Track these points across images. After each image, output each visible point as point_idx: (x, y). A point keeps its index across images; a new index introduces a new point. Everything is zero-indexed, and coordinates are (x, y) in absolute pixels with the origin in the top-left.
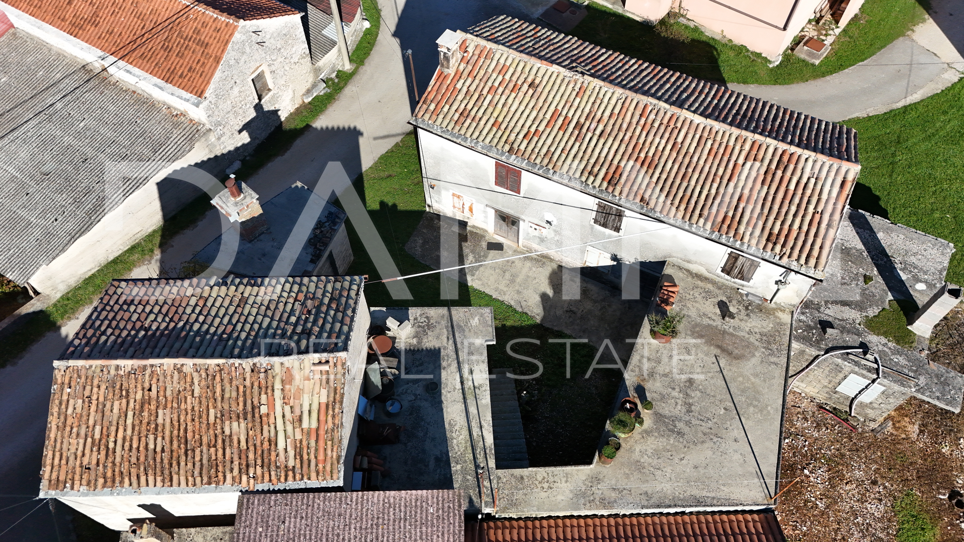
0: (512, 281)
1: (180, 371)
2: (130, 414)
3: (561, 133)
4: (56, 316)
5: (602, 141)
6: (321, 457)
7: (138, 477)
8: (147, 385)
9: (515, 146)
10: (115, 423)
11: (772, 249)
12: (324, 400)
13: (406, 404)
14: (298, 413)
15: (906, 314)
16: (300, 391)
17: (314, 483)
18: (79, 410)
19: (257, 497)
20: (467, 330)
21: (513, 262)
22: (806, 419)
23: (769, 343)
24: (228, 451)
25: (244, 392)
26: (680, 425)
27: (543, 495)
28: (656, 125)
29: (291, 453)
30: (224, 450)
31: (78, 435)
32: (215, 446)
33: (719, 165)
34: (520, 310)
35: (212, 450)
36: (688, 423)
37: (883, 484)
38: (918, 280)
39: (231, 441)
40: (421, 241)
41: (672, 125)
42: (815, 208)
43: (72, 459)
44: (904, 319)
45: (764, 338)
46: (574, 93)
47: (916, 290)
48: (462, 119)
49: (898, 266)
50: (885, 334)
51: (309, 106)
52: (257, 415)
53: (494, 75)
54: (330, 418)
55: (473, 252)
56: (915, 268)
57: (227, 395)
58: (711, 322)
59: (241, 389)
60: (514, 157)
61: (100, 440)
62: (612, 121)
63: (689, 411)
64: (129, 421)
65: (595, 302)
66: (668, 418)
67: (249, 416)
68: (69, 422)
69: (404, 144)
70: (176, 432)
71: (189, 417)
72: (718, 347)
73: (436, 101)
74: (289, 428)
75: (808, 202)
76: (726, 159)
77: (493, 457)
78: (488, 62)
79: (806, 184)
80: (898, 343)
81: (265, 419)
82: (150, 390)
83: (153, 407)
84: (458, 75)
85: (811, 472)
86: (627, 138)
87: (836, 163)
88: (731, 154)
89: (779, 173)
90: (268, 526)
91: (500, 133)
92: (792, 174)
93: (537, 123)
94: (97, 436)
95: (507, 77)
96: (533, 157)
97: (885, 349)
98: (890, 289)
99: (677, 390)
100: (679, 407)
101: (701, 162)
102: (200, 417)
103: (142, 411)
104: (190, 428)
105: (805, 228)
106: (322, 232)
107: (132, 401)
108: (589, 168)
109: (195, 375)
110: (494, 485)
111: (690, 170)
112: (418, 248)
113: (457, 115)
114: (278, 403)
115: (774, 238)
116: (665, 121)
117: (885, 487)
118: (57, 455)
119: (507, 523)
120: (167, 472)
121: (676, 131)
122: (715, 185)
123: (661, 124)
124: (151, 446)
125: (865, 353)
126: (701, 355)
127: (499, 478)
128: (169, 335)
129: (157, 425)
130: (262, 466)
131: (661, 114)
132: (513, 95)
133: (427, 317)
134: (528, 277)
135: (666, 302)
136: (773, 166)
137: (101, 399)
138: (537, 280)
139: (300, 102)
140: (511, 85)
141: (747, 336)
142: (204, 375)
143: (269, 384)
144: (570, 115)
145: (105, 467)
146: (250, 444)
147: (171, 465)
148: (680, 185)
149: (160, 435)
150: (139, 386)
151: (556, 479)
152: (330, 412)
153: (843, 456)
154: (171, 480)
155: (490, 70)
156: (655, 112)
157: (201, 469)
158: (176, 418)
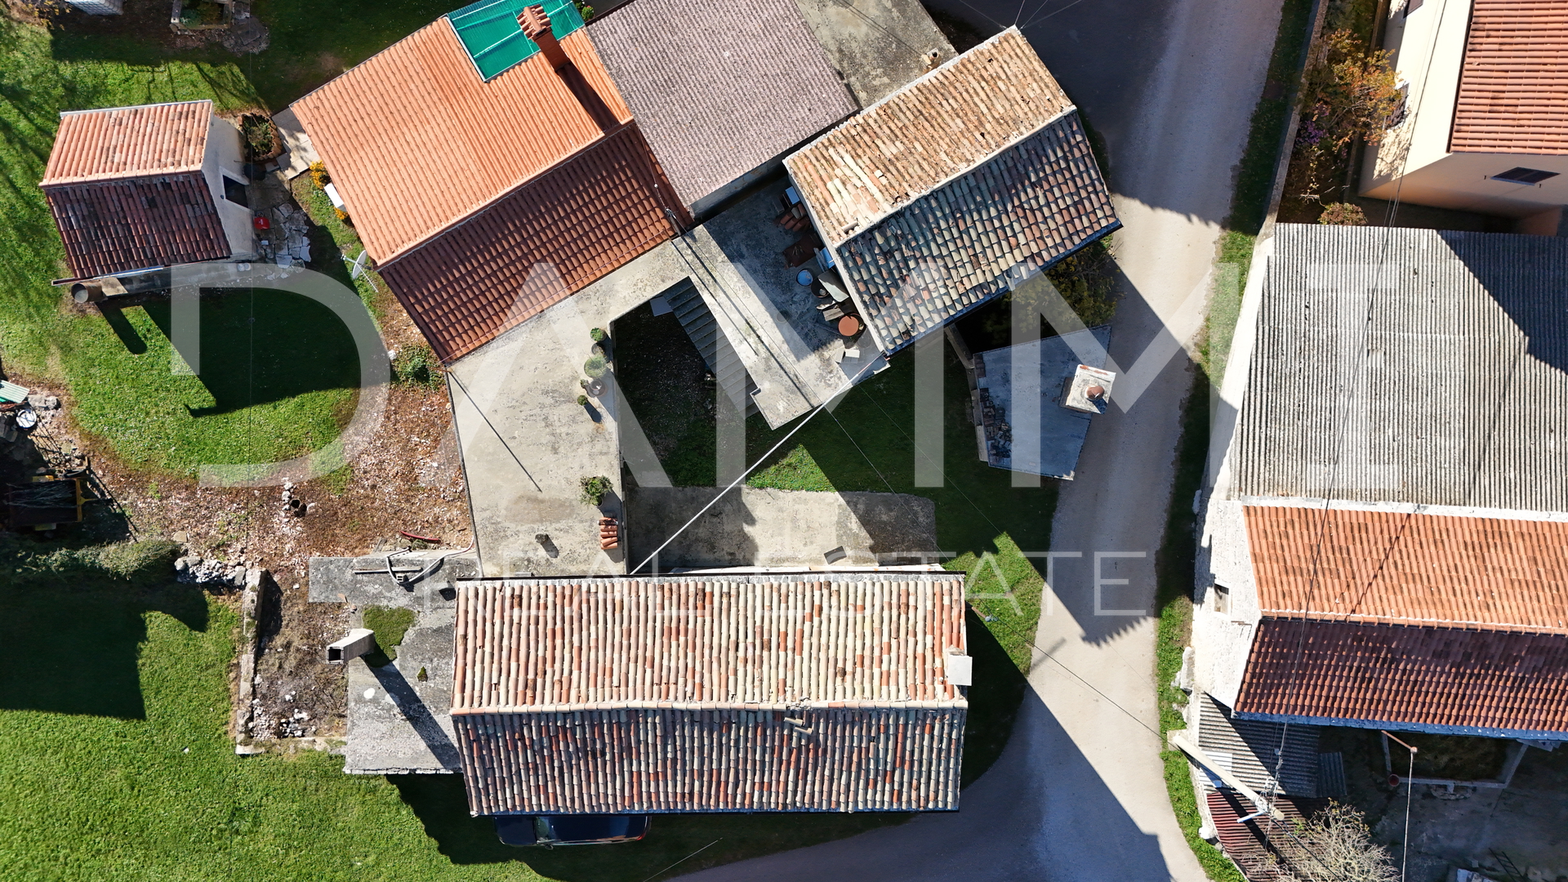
0: (794, 520)
1: (968, 161)
2: (985, 111)
3: (782, 629)
4: (1239, 236)
5: (733, 638)
6: (810, 168)
7: (946, 78)
8: (987, 136)
9: (825, 592)
10: (993, 99)
11: (513, 589)
12: (833, 205)
13: (798, 289)
14: (849, 186)
15: (377, 647)
16: (857, 201)
17: (806, 149)
18: (1029, 90)
19: (843, 115)
20: (784, 392)
21: (805, 545)
22: (450, 521)
23: (496, 531)
24: (888, 131)
25: (904, 177)
26: (549, 401)
27: (639, 276)
28: (681, 680)
29: (836, 158)
30: (892, 131)
31: (1016, 76)
32: (901, 129)
33: (597, 662)
34: (769, 489)
35: (900, 125)
36: (542, 406)
37: (366, 490)
38: (375, 701)
39: (891, 140)
40: (921, 519)
41: (663, 687)
42: (484, 653)
43: (1008, 60)
44: (378, 641)
45: (502, 534)
46: (789, 683)
47: (373, 686)
48: (903, 600)
49: (397, 710)
50: (392, 612)
51: (1179, 645)
52: (881, 167)
53: (893, 667)
54: (820, 196)
55: (856, 536)
56: (379, 717)
57: (916, 167)
58: (558, 526)
59: (907, 177)
60: (822, 580)
61: (996, 83)
62: (731, 666)
63: (546, 418)
64: (982, 106)
65: (697, 540)
66: (562, 402)
67: (887, 163)
68: (1030, 79)
69: (1024, 647)
70: (939, 120)
71: (936, 136)
72: (542, 501)
73: (946, 609)
74: (848, 172)
75: (492, 655)
76: (592, 671)
77: (695, 284)
78: (910, 681)
79: (500, 675)
80: (379, 608)
81: (873, 167)
82: (982, 135)
83: (970, 126)
84: (937, 650)
85: (431, 467)
86: (707, 652)
87: (476, 709)
88: (588, 679)
89: (531, 676)
90: (819, 100)
91: (851, 601)
92: (517, 680)
93: (815, 629)
94: (1000, 84)
95: (876, 671)
96: (800, 588)
97: (388, 595)
98: (398, 675)
99: (563, 435)
100: (556, 418)
101: (616, 656)
102: (928, 142)
103: (979, 119)
104: (930, 129)
105: (488, 625)
106: (1000, 429)
107: (991, 119)
108: (733, 600)
109: (952, 166)
110: (681, 260)
111: (625, 643)
112: (918, 509)
113: (912, 602)
114: (869, 184)
115: (516, 601)
116: (672, 687)
117: (363, 487)
118: (1020, 54)
119: (659, 241)
120: (925, 92)
121: (656, 680)
122: (593, 636)
123: (676, 683)
124: (951, 101)
125: (406, 578)
126: (555, 483)
127: (682, 270)
128: (1009, 192)
129: (958, 116)
130: (853, 137)
131: (680, 695)
132: (859, 652)
133: (830, 386)
134: (780, 535)
135: (607, 523)
136: (539, 681)
137: (1016, 107)
138: (768, 535)
139: (1192, 643)
140: (867, 662)
141: (519, 528)
142: (946, 169)
143: (886, 193)
144: (782, 654)
145: (977, 69)
146: (873, 146)
147: (927, 98)
148: (630, 623)
149: (951, 112)
150: (992, 132)
151: (634, 295)
152: (822, 201)
153: (407, 501)
154: (919, 90)
155: (902, 671)
156: (689, 694)
157: (900, 109)
158: (947, 129)
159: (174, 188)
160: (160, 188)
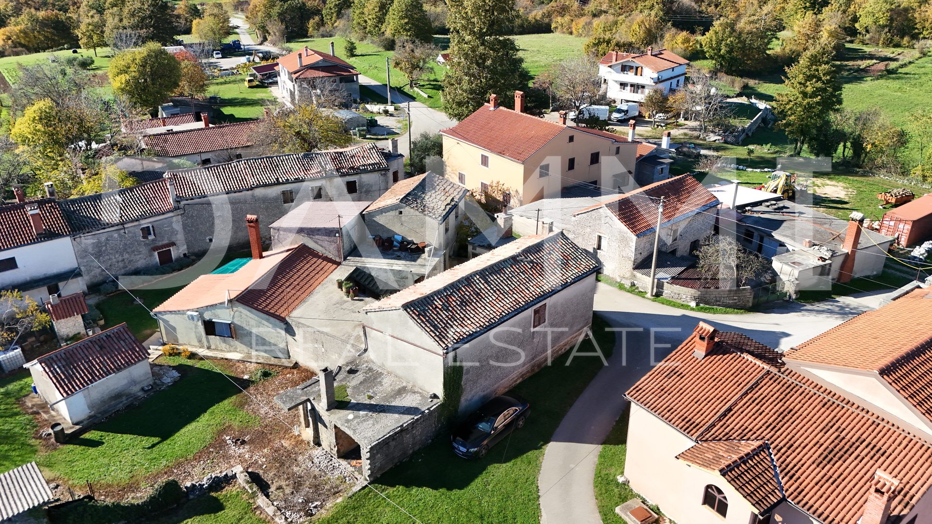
38: (355, 418)
47: (349, 413)
49: (370, 413)
56: (364, 420)
98: (358, 403)
159: (112, 335)
160: (105, 338)
